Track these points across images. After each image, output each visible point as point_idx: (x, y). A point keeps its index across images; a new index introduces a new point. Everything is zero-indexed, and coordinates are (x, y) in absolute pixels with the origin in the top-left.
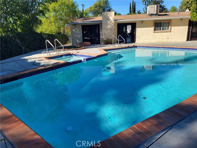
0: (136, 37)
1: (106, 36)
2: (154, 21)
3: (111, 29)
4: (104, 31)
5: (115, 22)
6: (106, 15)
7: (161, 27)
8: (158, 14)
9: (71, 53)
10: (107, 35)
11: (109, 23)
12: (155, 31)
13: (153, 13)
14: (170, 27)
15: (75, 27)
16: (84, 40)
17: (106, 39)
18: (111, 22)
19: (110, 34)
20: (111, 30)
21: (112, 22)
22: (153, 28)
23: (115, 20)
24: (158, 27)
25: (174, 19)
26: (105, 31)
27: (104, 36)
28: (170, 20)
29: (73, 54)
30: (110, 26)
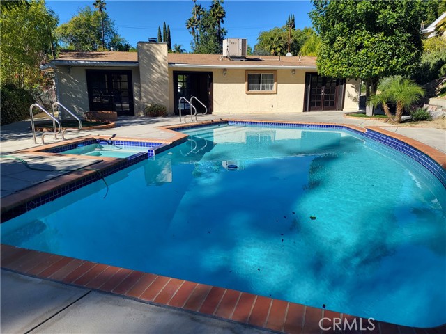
0: (214, 102)
1: (150, 97)
2: (247, 70)
3: (160, 82)
4: (145, 86)
5: (169, 68)
6: (150, 51)
7: (260, 83)
8: (245, 58)
9: (95, 138)
10: (152, 96)
11: (155, 67)
12: (248, 90)
13: (237, 55)
14: (275, 84)
15: (69, 72)
16: (94, 107)
17: (149, 105)
18: (159, 67)
19: (160, 94)
20: (159, 84)
21: (162, 66)
22: (245, 85)
23: (169, 63)
24: (253, 83)
25: (282, 70)
26: (148, 86)
27: (145, 97)
28: (275, 71)
29: (101, 140)
30: (159, 75)
